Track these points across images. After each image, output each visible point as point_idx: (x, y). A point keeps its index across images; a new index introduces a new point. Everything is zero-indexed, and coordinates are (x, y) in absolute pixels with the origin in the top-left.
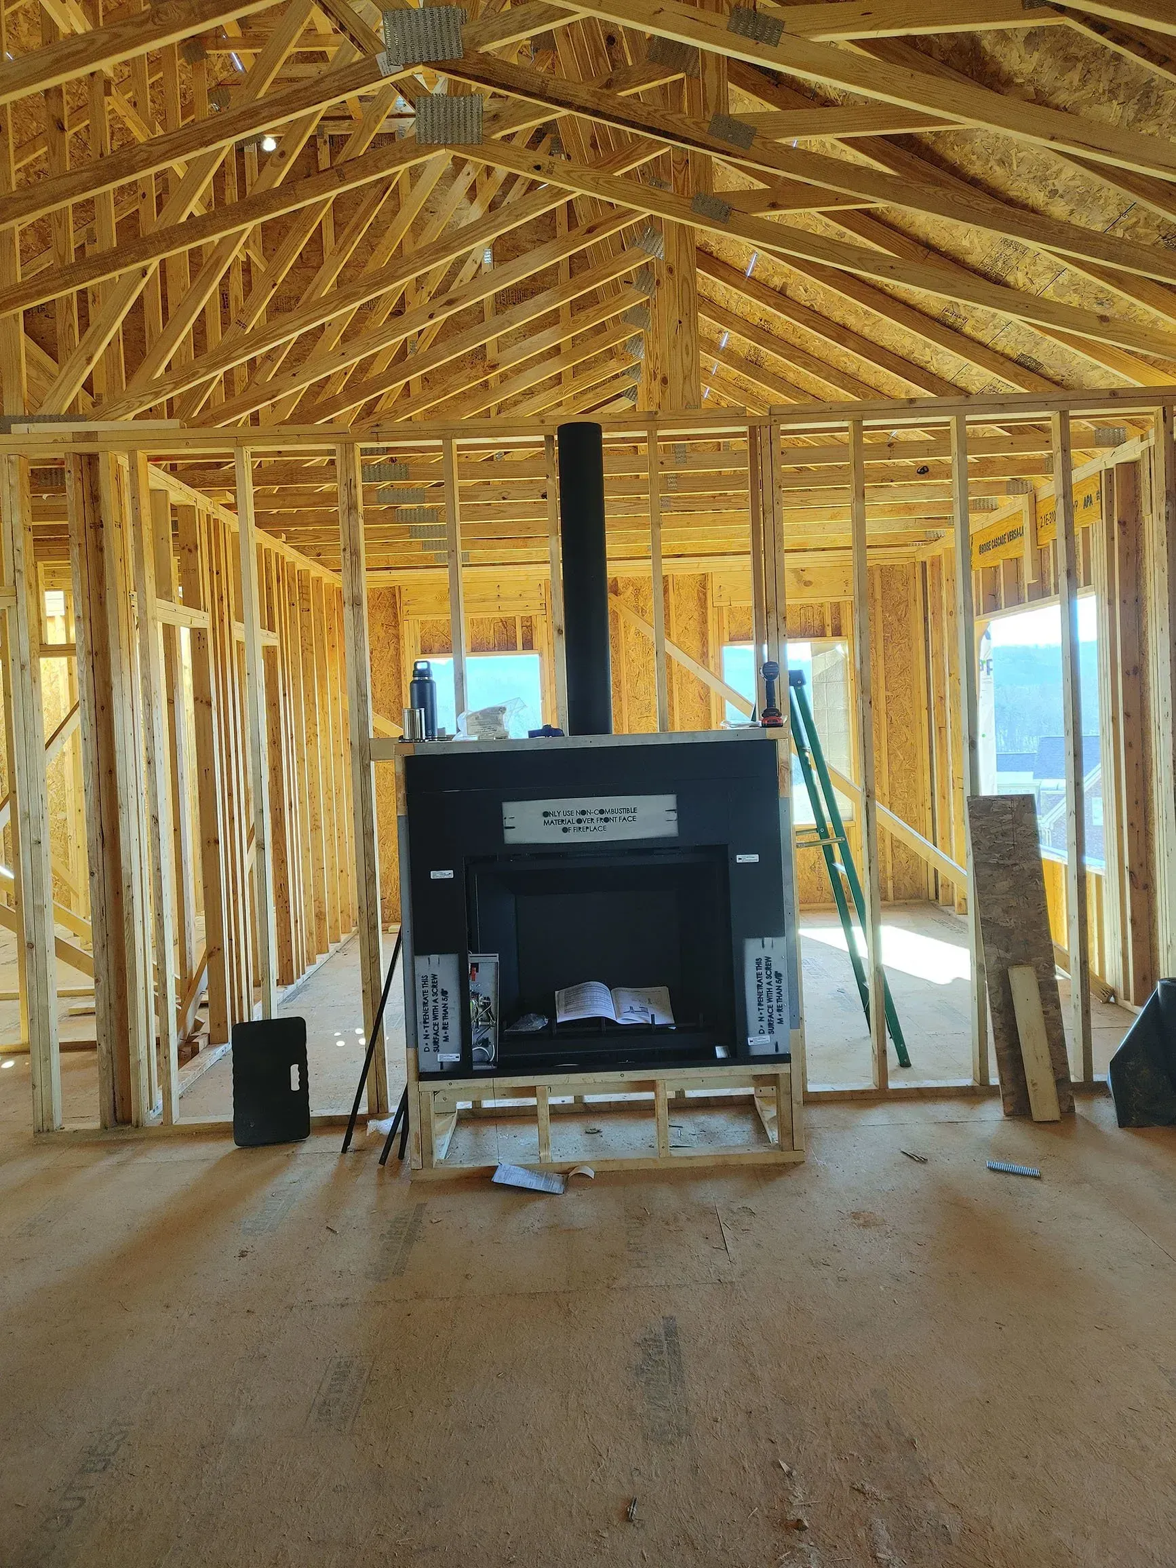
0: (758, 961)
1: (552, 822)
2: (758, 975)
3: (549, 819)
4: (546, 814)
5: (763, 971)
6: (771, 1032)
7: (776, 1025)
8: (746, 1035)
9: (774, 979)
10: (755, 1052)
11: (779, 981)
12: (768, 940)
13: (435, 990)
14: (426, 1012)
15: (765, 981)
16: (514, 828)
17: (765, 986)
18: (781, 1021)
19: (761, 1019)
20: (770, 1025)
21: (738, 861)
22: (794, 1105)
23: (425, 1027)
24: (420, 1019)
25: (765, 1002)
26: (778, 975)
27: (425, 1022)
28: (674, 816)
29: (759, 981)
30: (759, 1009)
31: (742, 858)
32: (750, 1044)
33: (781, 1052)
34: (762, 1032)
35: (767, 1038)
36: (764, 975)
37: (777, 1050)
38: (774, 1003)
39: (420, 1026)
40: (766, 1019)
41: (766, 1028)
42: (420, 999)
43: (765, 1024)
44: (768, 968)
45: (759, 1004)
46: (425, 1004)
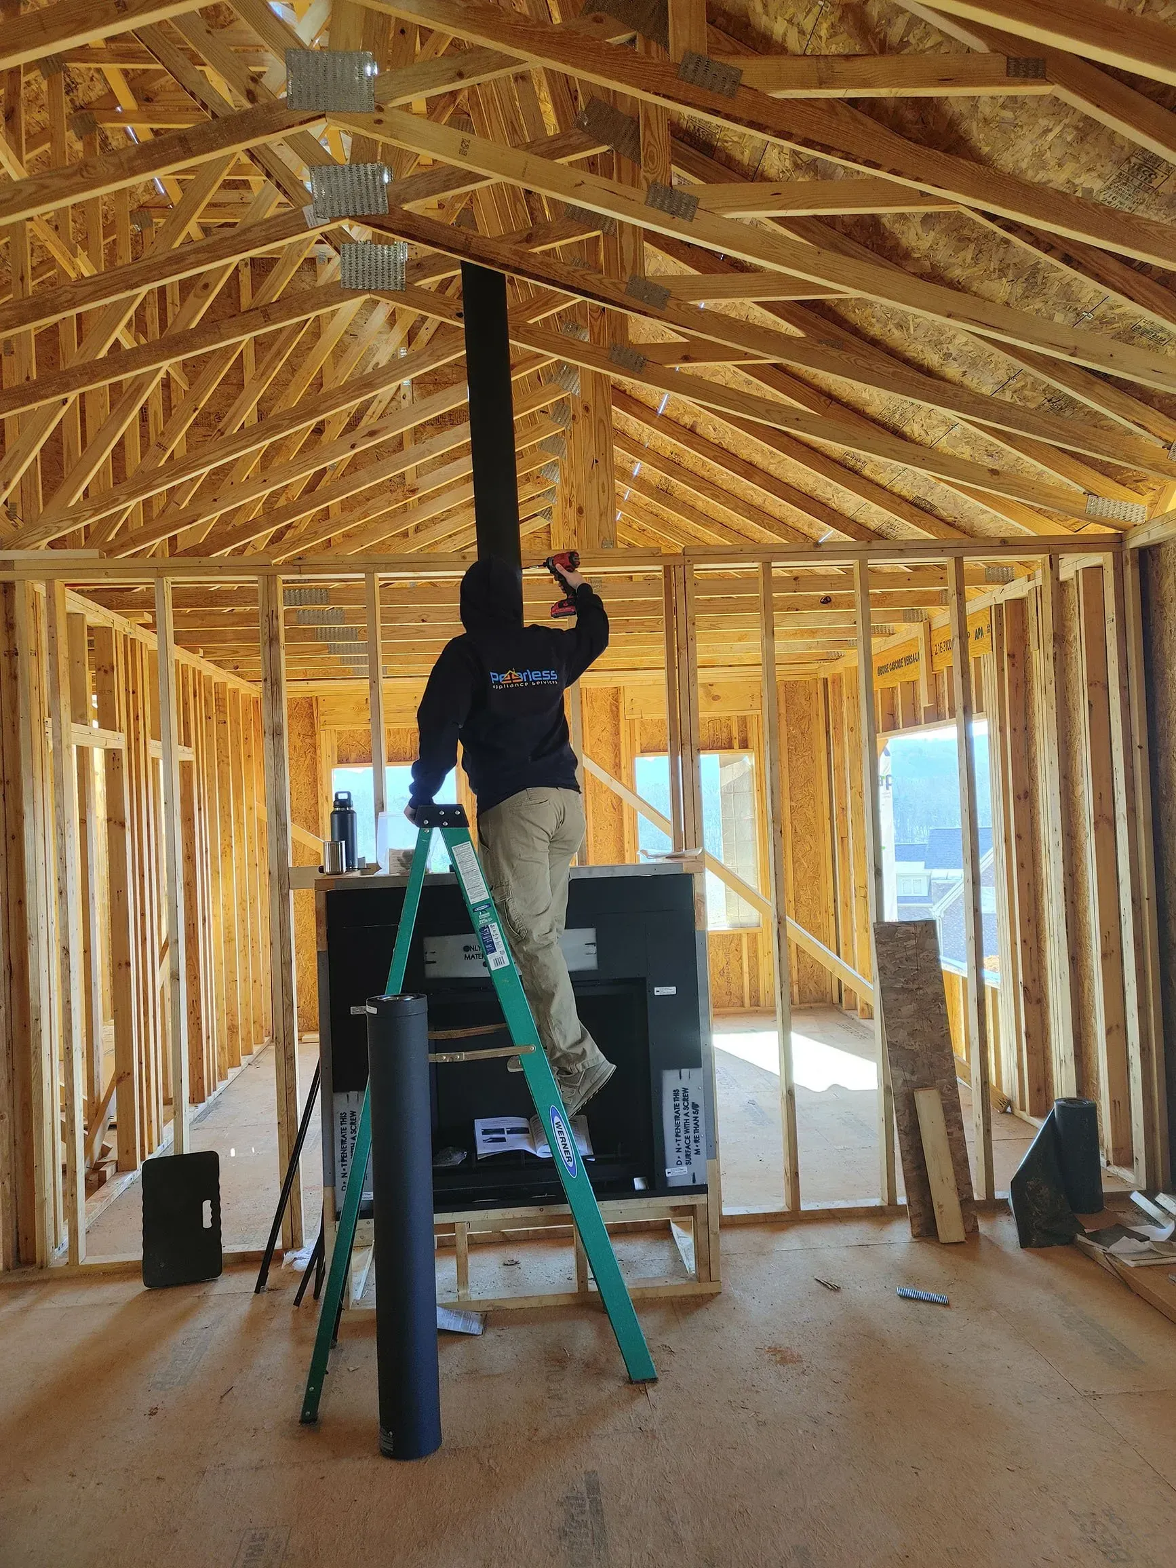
0: (676, 1092)
1: (473, 956)
2: (676, 1106)
3: (472, 953)
4: (467, 949)
5: (680, 1102)
6: (688, 1163)
7: (693, 1156)
8: (664, 1166)
9: (691, 1110)
10: (671, 1184)
11: (696, 1112)
12: (685, 1071)
13: (353, 1127)
14: (344, 1150)
15: (682, 1112)
16: (435, 962)
17: (682, 1117)
18: (698, 1152)
19: (679, 1150)
20: (688, 1156)
21: (656, 994)
22: (711, 1235)
23: (342, 1165)
24: (338, 1155)
25: (682, 1134)
26: (695, 1106)
27: (343, 1160)
28: (593, 949)
29: (677, 1112)
30: (677, 1140)
31: (660, 991)
32: (667, 1175)
33: (698, 1182)
34: (679, 1164)
35: (685, 1168)
36: (682, 1107)
37: (694, 1181)
38: (691, 1134)
39: (338, 1164)
40: (684, 1150)
41: (683, 1159)
42: (338, 1137)
43: (682, 1155)
44: (685, 1099)
45: (677, 1136)
46: (343, 1142)
